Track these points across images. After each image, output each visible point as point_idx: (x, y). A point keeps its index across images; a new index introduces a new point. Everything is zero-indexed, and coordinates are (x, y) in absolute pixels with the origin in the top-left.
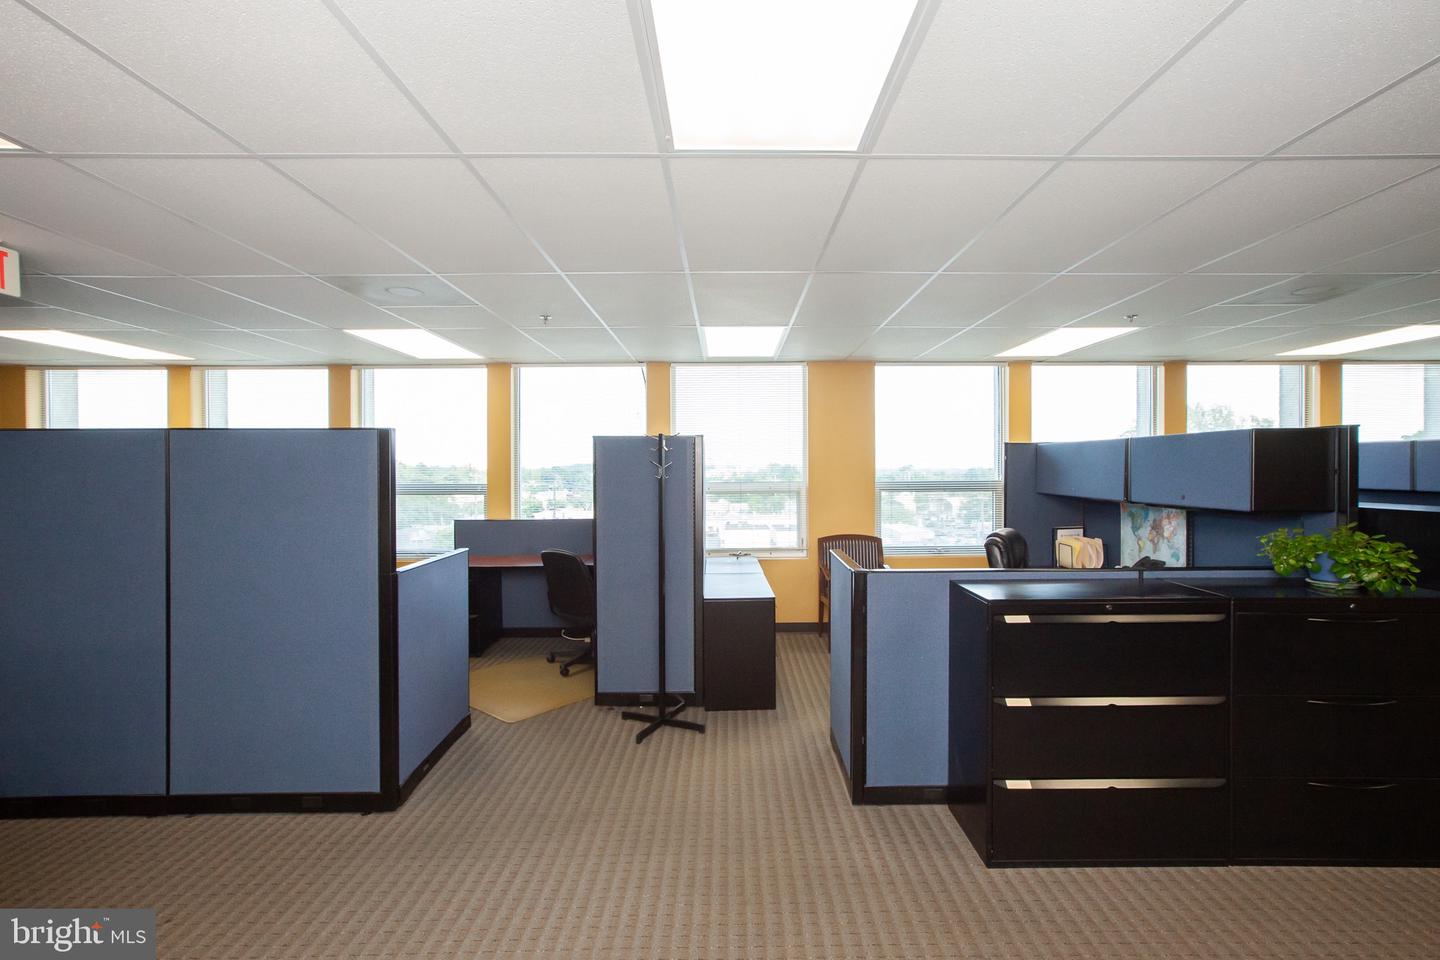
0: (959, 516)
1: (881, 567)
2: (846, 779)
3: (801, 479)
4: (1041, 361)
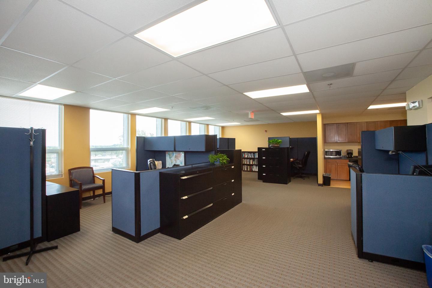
4: (139, 114)
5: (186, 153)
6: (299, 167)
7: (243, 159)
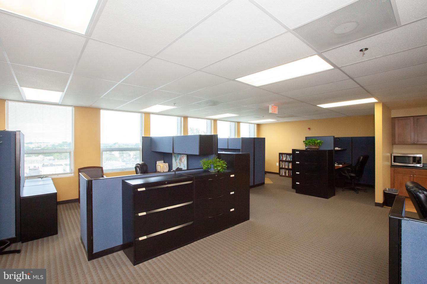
0: (133, 158)
1: (103, 177)
2: (86, 253)
3: (72, 148)
4: (153, 113)
5: (189, 156)
6: (351, 176)
7: (281, 162)
